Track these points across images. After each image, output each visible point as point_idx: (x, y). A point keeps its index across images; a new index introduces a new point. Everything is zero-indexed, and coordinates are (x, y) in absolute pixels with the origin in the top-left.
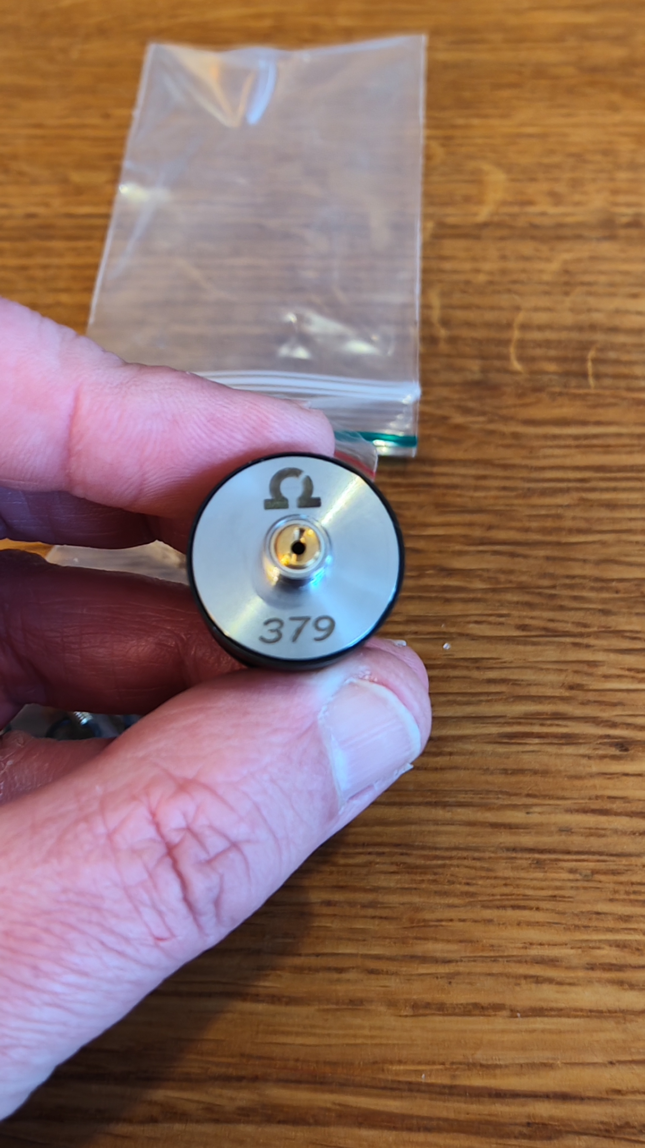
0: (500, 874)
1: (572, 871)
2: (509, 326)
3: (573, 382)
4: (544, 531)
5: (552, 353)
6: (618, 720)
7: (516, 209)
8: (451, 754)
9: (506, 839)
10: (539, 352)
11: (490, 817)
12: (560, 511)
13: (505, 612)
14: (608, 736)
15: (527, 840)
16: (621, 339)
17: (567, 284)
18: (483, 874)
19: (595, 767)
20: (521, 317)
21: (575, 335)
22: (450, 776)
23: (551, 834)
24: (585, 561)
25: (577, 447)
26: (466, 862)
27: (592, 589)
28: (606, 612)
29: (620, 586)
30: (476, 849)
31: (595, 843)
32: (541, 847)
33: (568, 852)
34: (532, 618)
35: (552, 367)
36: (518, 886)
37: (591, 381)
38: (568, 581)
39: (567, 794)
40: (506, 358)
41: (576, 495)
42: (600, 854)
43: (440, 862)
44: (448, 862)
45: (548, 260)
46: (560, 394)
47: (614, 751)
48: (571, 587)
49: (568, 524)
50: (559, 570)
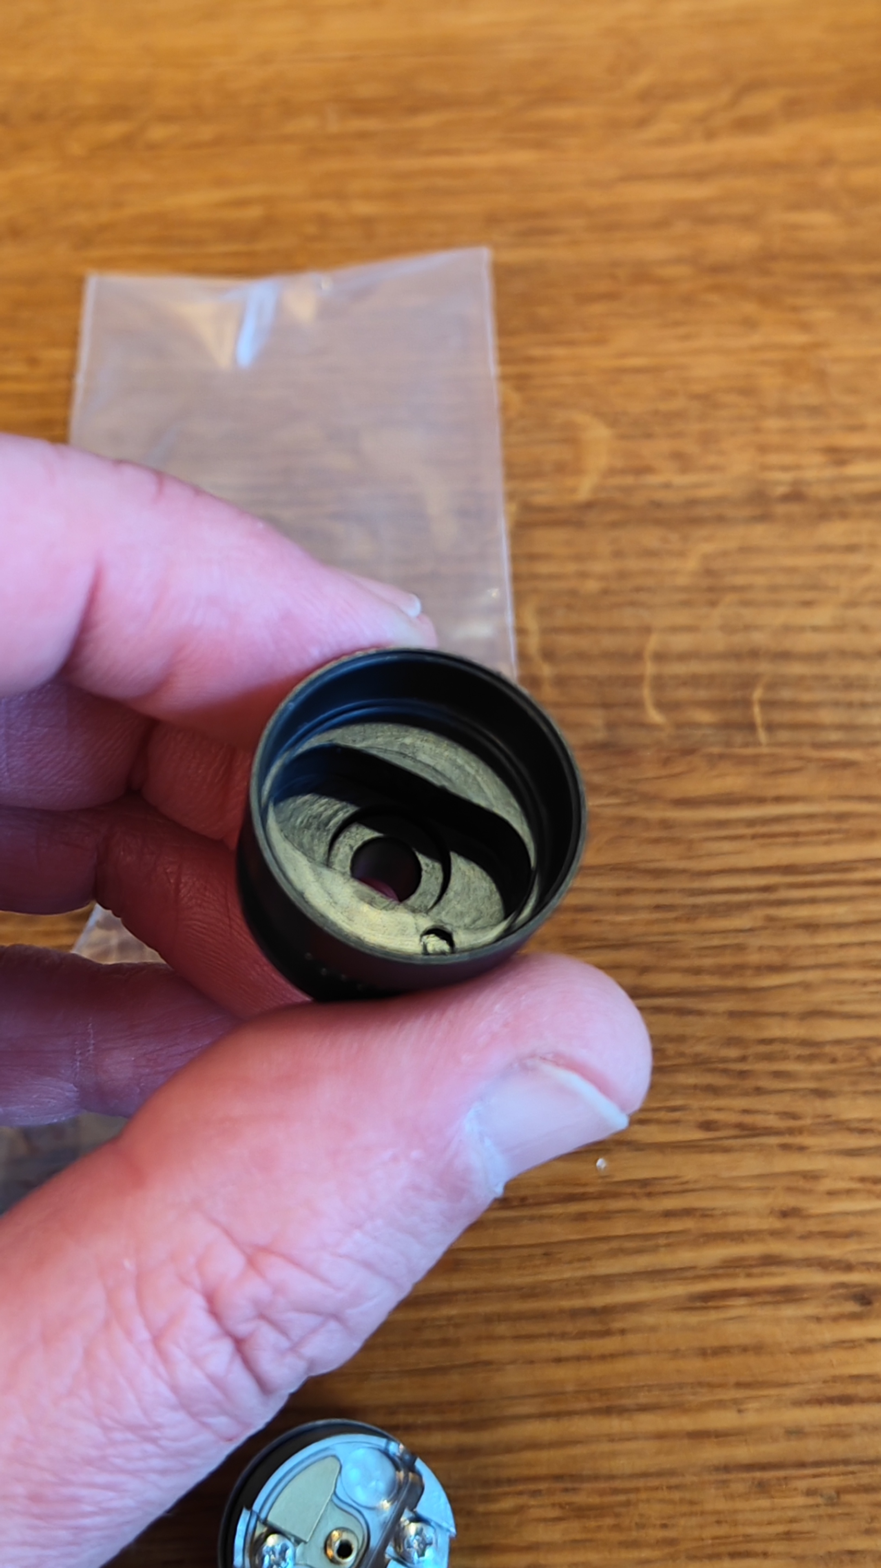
0: (709, 1507)
1: (810, 1493)
2: (638, 656)
3: (739, 737)
4: (721, 971)
5: (703, 694)
6: (852, 1258)
7: (629, 480)
8: (623, 1332)
9: (713, 1453)
10: (683, 694)
11: (687, 1423)
12: (740, 939)
13: (678, 1102)
14: (843, 1285)
15: (742, 1453)
16: (796, 669)
17: (711, 589)
18: (685, 1508)
19: (829, 1333)
20: (653, 643)
21: (732, 667)
22: (623, 1366)
23: (775, 1439)
24: (784, 1015)
25: (754, 837)
26: (660, 1495)
27: (799, 1058)
28: (821, 1094)
29: (838, 1051)
30: (672, 1473)
31: (839, 1448)
32: (764, 1460)
33: (802, 1465)
34: (719, 1109)
35: (704, 716)
36: (735, 1524)
37: (762, 735)
38: (762, 1049)
39: (792, 1378)
40: (637, 704)
41: (760, 913)
42: (846, 1462)
43: (622, 1498)
44: (632, 1497)
45: (681, 554)
46: (721, 757)
47: (852, 1307)
48: (768, 1057)
49: (754, 958)
50: (747, 1031)
